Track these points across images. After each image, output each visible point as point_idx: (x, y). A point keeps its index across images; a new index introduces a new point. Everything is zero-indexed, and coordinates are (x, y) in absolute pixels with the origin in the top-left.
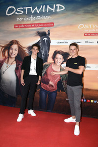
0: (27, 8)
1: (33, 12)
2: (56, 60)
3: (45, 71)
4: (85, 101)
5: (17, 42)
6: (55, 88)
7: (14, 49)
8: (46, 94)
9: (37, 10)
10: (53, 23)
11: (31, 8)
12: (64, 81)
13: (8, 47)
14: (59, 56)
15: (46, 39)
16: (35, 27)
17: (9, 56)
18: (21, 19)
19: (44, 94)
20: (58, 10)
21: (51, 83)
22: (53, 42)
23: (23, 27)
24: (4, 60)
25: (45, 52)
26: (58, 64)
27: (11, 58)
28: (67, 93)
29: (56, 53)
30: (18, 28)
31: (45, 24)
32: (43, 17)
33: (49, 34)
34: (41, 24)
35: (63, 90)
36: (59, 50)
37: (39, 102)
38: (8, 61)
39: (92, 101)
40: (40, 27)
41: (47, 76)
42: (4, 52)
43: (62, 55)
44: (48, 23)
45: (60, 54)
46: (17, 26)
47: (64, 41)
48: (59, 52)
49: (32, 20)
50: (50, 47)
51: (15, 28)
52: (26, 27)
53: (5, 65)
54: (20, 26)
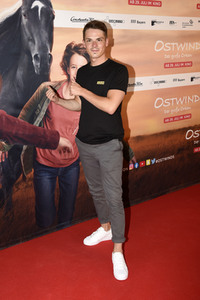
2: (73, 72)
3: (45, 108)
4: (136, 166)
8: (53, 179)
15: (39, 4)
19: (46, 180)
21: (63, 142)
29: (70, 51)
37: (33, 210)
39: (148, 162)
41: (52, 124)
43: (85, 55)
48: (77, 50)
50: (55, 33)
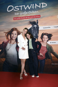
0: (21, 6)
1: (26, 9)
2: (43, 39)
5: (16, 29)
6: (44, 57)
7: (14, 34)
9: (28, 7)
10: (40, 15)
11: (24, 6)
12: (49, 52)
13: (10, 33)
14: (45, 37)
15: (36, 26)
16: (28, 18)
17: (11, 39)
18: (18, 14)
20: (43, 7)
22: (41, 28)
23: (20, 19)
24: (8, 42)
25: (35, 35)
26: (45, 42)
27: (13, 40)
28: (52, 60)
29: (43, 35)
30: (16, 20)
31: (35, 16)
32: (33, 12)
33: (38, 23)
34: (31, 16)
35: (49, 58)
36: (45, 33)
38: (11, 42)
40: (31, 18)
42: (7, 36)
43: (47, 35)
44: (37, 16)
45: (45, 35)
46: (15, 19)
47: (48, 27)
48: (45, 34)
49: (25, 14)
51: (14, 20)
52: (22, 19)
53: (8, 45)
54: (17, 19)
